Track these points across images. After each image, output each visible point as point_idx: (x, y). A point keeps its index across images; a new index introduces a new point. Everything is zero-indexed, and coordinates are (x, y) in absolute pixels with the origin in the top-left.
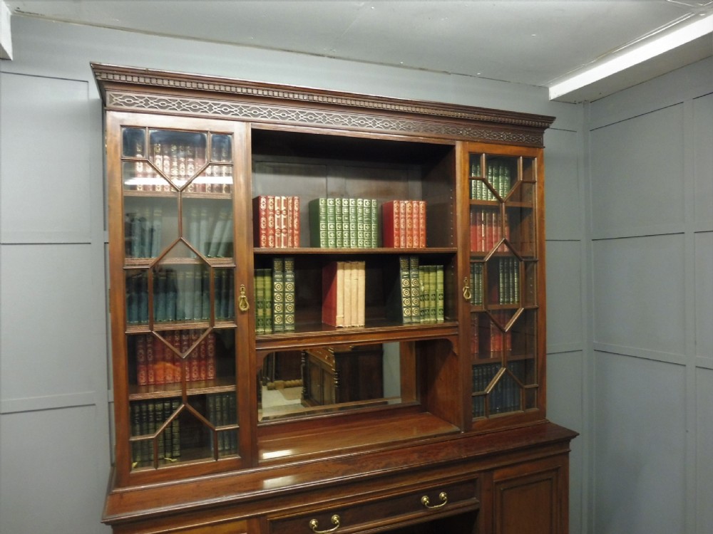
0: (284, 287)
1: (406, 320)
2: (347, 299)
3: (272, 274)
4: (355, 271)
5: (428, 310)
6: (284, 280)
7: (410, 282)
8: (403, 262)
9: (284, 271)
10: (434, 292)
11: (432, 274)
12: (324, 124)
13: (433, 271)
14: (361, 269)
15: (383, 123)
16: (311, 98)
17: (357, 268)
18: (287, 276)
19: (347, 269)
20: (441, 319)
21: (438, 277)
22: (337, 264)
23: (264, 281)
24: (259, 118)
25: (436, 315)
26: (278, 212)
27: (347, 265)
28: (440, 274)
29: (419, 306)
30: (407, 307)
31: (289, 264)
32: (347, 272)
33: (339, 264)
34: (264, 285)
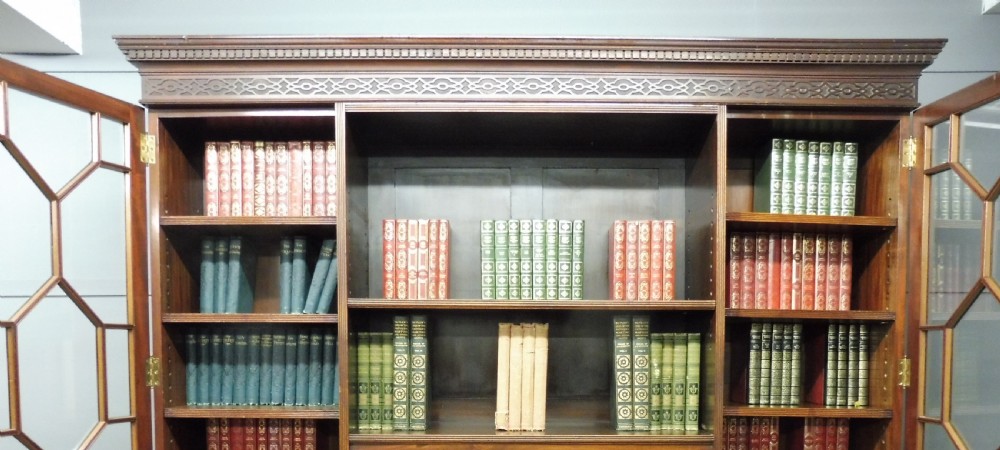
0: (410, 361)
1: (621, 427)
2: (515, 386)
3: (392, 340)
4: (529, 340)
5: (670, 411)
6: (410, 350)
7: (632, 361)
8: (620, 326)
9: (410, 337)
10: (682, 381)
11: (679, 349)
12: (465, 96)
13: (680, 344)
14: (540, 336)
15: (571, 83)
16: (438, 53)
17: (535, 335)
18: (415, 345)
19: (515, 335)
20: (692, 428)
21: (690, 355)
22: (498, 327)
23: (382, 352)
24: (357, 96)
25: (683, 421)
26: (412, 245)
27: (516, 328)
28: (694, 348)
29: (649, 403)
30: (624, 404)
31: (419, 325)
32: (516, 340)
33: (503, 327)
34: (382, 358)
